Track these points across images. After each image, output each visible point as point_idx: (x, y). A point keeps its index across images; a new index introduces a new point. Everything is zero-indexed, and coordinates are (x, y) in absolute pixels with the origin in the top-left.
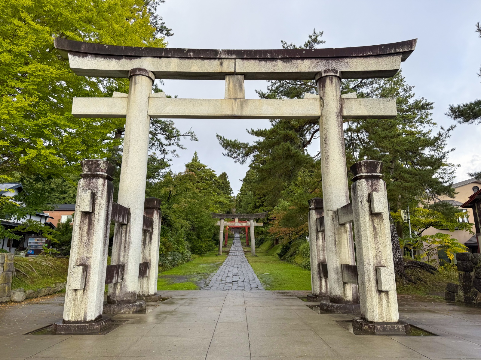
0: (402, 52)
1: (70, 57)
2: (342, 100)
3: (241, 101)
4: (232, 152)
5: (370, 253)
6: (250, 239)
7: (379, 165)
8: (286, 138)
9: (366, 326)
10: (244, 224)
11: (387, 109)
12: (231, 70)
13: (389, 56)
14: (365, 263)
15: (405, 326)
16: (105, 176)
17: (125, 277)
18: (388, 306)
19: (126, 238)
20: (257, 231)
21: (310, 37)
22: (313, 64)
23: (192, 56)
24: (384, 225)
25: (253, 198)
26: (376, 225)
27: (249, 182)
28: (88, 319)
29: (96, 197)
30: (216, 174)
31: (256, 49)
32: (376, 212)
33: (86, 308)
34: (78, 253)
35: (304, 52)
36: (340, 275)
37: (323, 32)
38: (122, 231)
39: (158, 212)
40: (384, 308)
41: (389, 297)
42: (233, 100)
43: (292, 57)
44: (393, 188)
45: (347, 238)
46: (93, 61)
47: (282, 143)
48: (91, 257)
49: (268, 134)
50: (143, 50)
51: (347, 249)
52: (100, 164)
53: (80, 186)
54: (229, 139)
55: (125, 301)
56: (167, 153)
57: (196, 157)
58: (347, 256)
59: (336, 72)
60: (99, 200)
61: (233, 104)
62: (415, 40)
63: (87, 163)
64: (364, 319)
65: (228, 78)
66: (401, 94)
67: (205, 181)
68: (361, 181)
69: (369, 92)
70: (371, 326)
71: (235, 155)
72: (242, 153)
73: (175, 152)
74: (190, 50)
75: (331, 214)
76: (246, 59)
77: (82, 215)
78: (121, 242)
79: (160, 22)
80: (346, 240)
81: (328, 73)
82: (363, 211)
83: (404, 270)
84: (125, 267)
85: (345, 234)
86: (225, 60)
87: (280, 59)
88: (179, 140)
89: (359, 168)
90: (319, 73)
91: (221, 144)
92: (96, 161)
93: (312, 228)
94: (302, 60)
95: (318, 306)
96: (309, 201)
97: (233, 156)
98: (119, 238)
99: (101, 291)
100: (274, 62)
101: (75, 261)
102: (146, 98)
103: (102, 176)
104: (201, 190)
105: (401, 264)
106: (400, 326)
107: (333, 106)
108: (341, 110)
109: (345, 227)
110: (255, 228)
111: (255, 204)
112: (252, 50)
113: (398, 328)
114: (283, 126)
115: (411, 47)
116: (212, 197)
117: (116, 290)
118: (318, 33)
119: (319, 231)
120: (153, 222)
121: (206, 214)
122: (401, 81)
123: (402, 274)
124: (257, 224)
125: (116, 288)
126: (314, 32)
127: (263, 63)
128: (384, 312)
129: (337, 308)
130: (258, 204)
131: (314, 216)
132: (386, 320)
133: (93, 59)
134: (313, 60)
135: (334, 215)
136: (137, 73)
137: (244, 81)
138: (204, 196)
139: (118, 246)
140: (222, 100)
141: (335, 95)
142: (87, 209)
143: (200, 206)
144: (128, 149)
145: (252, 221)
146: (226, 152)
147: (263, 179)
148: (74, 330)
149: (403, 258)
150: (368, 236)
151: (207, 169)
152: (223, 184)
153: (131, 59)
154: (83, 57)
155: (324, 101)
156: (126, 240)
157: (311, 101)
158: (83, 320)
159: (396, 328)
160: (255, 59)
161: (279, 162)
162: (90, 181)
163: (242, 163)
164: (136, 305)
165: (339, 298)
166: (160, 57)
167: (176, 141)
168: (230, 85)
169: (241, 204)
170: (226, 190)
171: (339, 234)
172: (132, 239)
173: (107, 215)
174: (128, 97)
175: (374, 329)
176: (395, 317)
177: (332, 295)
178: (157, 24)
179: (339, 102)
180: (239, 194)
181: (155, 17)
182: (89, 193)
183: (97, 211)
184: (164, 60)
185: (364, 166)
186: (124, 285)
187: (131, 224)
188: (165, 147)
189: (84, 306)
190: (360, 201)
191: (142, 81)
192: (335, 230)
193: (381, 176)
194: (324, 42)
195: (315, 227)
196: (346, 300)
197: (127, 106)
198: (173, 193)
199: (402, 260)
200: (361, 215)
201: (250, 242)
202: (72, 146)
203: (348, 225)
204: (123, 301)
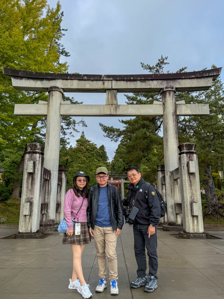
0: (212, 76)
1: (12, 79)
2: (176, 105)
3: (115, 106)
4: (109, 134)
5: (188, 195)
6: (121, 193)
7: (193, 146)
8: (144, 126)
9: (185, 235)
10: (117, 182)
11: (204, 110)
12: (109, 87)
13: (205, 78)
14: (185, 200)
15: (206, 235)
16: (40, 153)
17: (49, 211)
18: (198, 224)
19: (48, 188)
20: (125, 187)
21: (159, 60)
22: (159, 84)
23: (86, 79)
24: (196, 179)
25: (123, 163)
26: (191, 180)
27: (120, 153)
28: (33, 231)
29: (35, 164)
30: (97, 147)
31: (124, 74)
32: (191, 172)
33: (31, 226)
34: (26, 195)
35: (153, 76)
36: (174, 210)
37: (167, 57)
38: (46, 184)
39: (65, 173)
40: (195, 225)
41: (198, 220)
42: (111, 105)
43: (146, 79)
44: (211, 157)
45: (178, 188)
46: (27, 82)
47: (141, 129)
48: (33, 198)
49: (133, 123)
50: (56, 75)
51: (178, 194)
52: (37, 146)
53: (27, 158)
54: (107, 126)
55: (49, 224)
56: (66, 134)
57: (83, 135)
58: (178, 198)
59: (173, 88)
60: (37, 166)
61: (111, 108)
62: (221, 68)
63: (30, 145)
64: (185, 232)
65: (107, 92)
66: (221, 94)
67: (90, 152)
68: (183, 154)
69: (198, 95)
70: (188, 235)
71: (111, 136)
72: (116, 135)
73: (72, 134)
74: (85, 75)
75: (169, 173)
76: (119, 80)
77: (28, 174)
78: (46, 190)
79: (61, 48)
80: (178, 189)
81: (167, 89)
82: (184, 172)
83: (219, 209)
84: (49, 205)
85: (177, 186)
86: (106, 81)
87: (139, 80)
88: (75, 126)
89: (182, 148)
90: (162, 89)
91: (102, 129)
92: (35, 144)
93: (159, 183)
94: (152, 81)
95: (162, 228)
96: (157, 166)
97: (110, 137)
98: (44, 188)
99: (38, 216)
100: (135, 82)
101: (25, 200)
102: (58, 105)
103: (38, 153)
104: (87, 158)
105: (216, 205)
106: (204, 235)
107: (171, 109)
108: (176, 111)
109: (177, 182)
110: (124, 185)
111: (125, 168)
112: (122, 75)
113: (202, 236)
114: (142, 118)
115: (218, 72)
116: (95, 163)
117: (43, 218)
118: (165, 58)
119: (163, 184)
120: (62, 179)
121: (90, 174)
122: (221, 86)
123: (217, 212)
124: (125, 182)
125: (43, 217)
126: (162, 57)
127: (129, 83)
128: (195, 227)
129: (172, 228)
130: (126, 168)
131: (160, 175)
132: (196, 232)
133: (26, 81)
134: (159, 81)
135: (171, 174)
136: (53, 90)
137: (117, 94)
138: (89, 162)
139: (44, 192)
140: (104, 105)
141: (172, 102)
142: (31, 171)
143: (87, 169)
144: (49, 135)
145: (122, 180)
146: (106, 134)
147: (129, 152)
148: (26, 237)
149: (218, 202)
150: (187, 186)
151: (91, 144)
152: (102, 153)
153: (49, 81)
154: (20, 79)
155: (166, 106)
156: (48, 189)
157: (158, 106)
158: (30, 232)
159: (201, 236)
160: (124, 80)
161: (139, 141)
162: (32, 155)
163: (116, 141)
164: (55, 227)
165: (173, 223)
166: (67, 80)
167: (73, 127)
168: (109, 96)
169: (115, 167)
170: (104, 158)
171: (174, 185)
172: (52, 188)
173: (41, 174)
174: (48, 104)
175: (189, 236)
176: (201, 230)
177: (169, 221)
178: (59, 49)
179: (174, 107)
180: (113, 160)
181: (58, 45)
182: (32, 162)
183: (36, 172)
184: (69, 81)
185: (185, 146)
186: (48, 216)
187: (52, 180)
188: (65, 130)
189: (30, 224)
190: (182, 166)
191: (56, 94)
192: (171, 183)
193: (194, 152)
194: (168, 64)
195: (161, 182)
196: (177, 224)
197: (48, 109)
198: (69, 161)
199: (217, 203)
200: (183, 174)
201: (121, 194)
202: (12, 132)
203: (179, 180)
204: (47, 225)
